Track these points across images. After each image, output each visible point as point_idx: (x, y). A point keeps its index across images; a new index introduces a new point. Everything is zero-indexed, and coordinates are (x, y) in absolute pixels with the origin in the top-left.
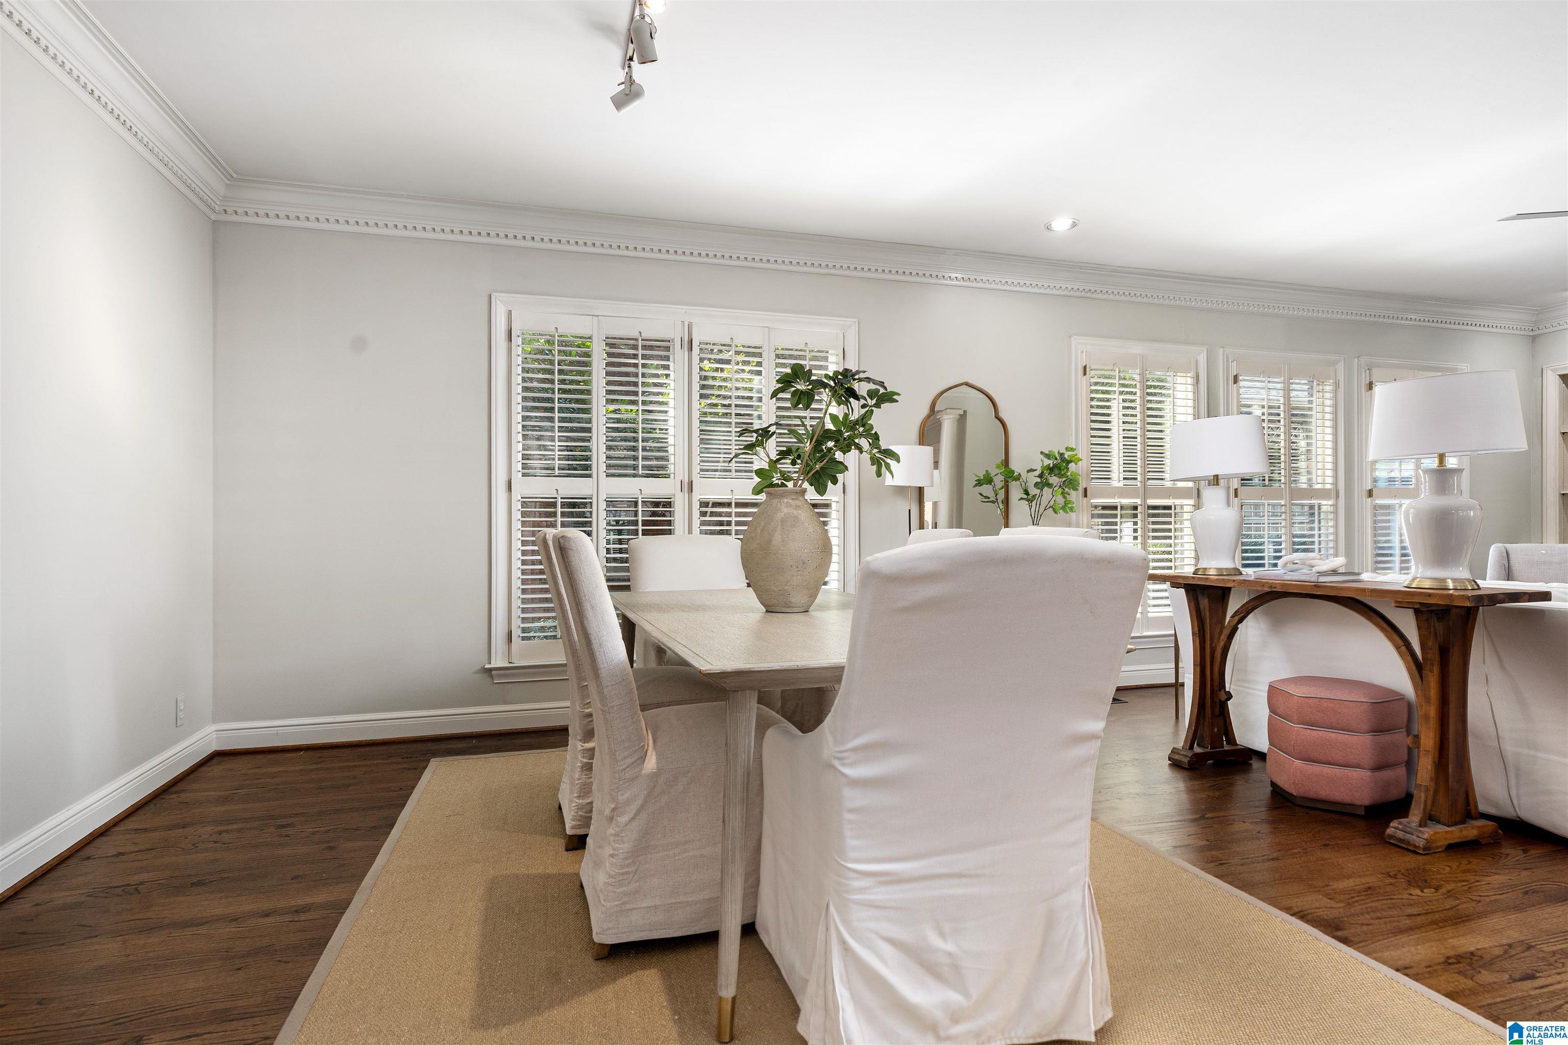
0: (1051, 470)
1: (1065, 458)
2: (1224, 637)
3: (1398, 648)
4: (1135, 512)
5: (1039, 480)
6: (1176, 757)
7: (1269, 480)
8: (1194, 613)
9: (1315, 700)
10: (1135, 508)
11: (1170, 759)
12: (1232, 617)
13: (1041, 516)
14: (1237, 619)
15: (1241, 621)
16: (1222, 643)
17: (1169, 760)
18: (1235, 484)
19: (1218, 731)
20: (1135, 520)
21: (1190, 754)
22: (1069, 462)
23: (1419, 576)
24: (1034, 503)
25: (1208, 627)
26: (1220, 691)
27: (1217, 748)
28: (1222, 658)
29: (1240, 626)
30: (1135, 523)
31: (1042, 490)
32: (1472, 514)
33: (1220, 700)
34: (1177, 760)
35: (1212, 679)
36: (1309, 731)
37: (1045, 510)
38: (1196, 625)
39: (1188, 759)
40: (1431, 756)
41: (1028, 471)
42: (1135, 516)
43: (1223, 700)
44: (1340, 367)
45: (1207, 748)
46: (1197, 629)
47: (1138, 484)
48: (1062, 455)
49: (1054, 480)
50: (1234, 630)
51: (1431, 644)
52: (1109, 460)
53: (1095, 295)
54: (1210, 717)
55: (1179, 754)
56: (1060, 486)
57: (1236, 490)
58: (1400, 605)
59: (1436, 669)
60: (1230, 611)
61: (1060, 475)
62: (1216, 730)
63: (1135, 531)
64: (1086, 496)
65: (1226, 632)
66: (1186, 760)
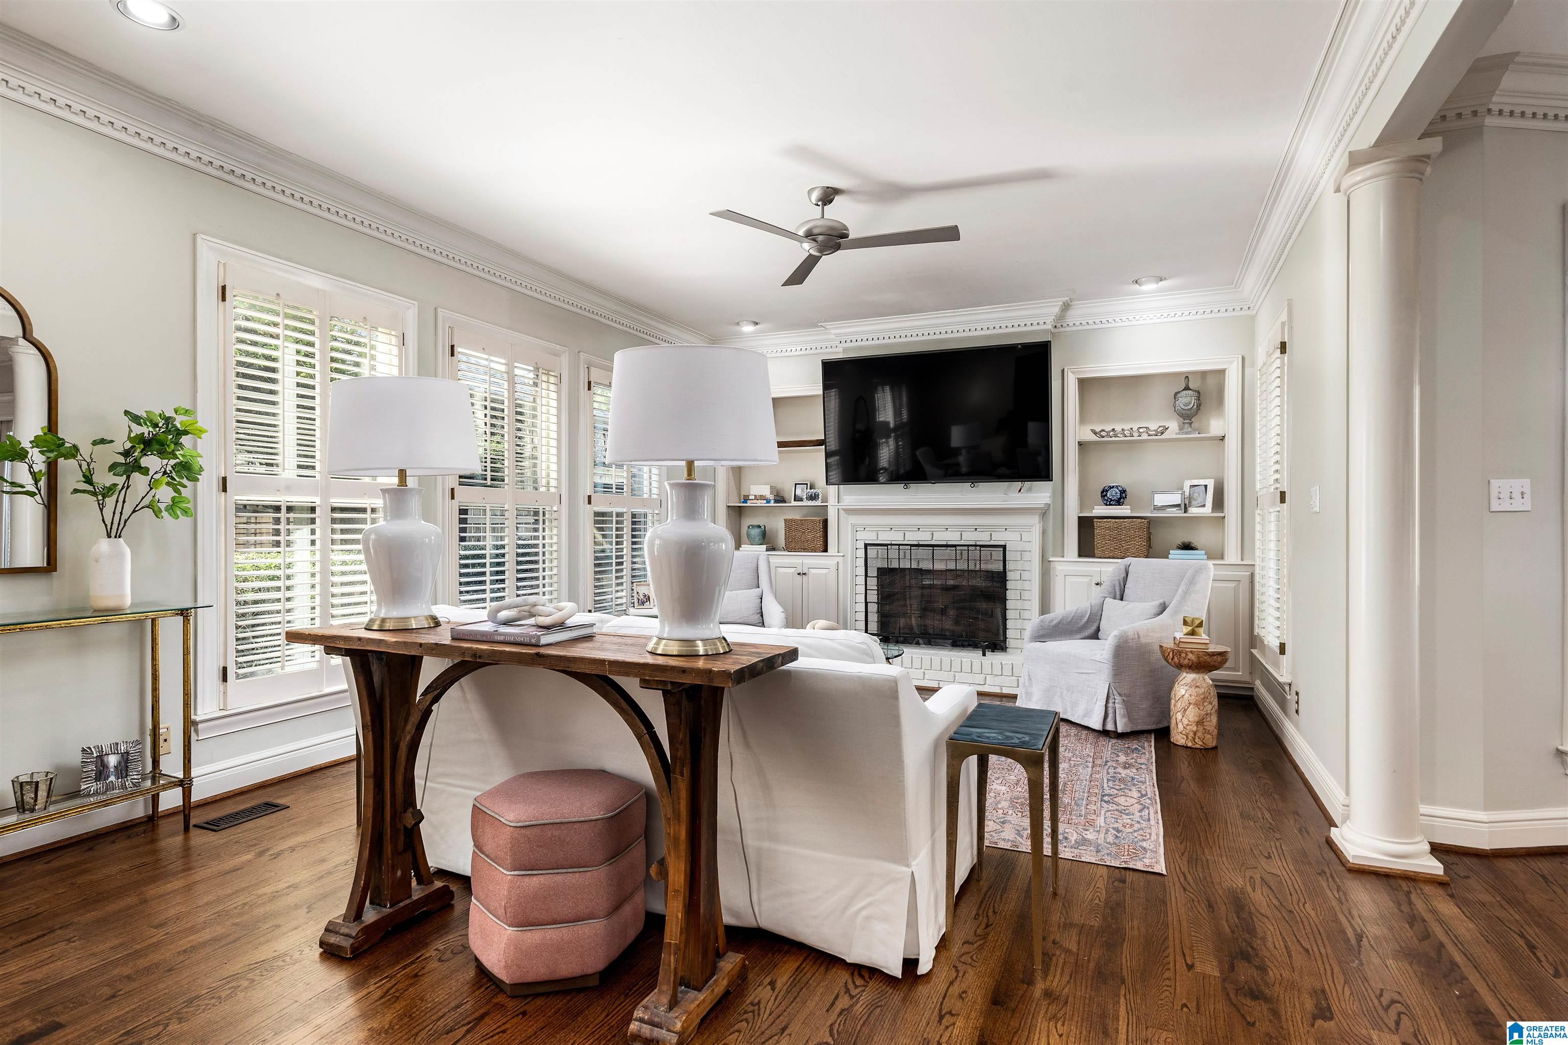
0: (147, 444)
1: (175, 426)
2: (410, 727)
3: (639, 738)
4: (313, 516)
5: (121, 459)
6: (333, 939)
7: (492, 480)
8: (364, 693)
9: (535, 830)
10: (313, 510)
11: (322, 944)
12: (424, 694)
13: (125, 522)
14: (430, 697)
15: (436, 699)
16: (408, 737)
17: (321, 946)
18: (453, 482)
19: (402, 874)
20: (313, 526)
21: (354, 929)
22: (180, 433)
23: (665, 636)
24: (110, 502)
25: (388, 709)
26: (405, 812)
27: (401, 901)
28: (407, 760)
29: (434, 707)
30: (313, 532)
31: (128, 477)
32: (724, 548)
33: (405, 827)
34: (332, 945)
35: (393, 795)
36: (527, 879)
37: (134, 511)
38: (368, 712)
39: (351, 941)
40: (681, 898)
41: (95, 443)
42: (313, 521)
43: (409, 826)
44: (565, 360)
45: (385, 906)
46: (368, 718)
47: (317, 475)
48: (168, 420)
49: (152, 462)
50: (427, 713)
51: (681, 736)
52: (274, 437)
53: (241, 182)
54: (390, 856)
55: (337, 933)
56: (165, 473)
57: (453, 490)
58: (646, 684)
59: (686, 771)
60: (423, 685)
61: (162, 454)
62: (399, 873)
63: (313, 543)
64: (225, 490)
65: (415, 718)
66: (347, 943)
